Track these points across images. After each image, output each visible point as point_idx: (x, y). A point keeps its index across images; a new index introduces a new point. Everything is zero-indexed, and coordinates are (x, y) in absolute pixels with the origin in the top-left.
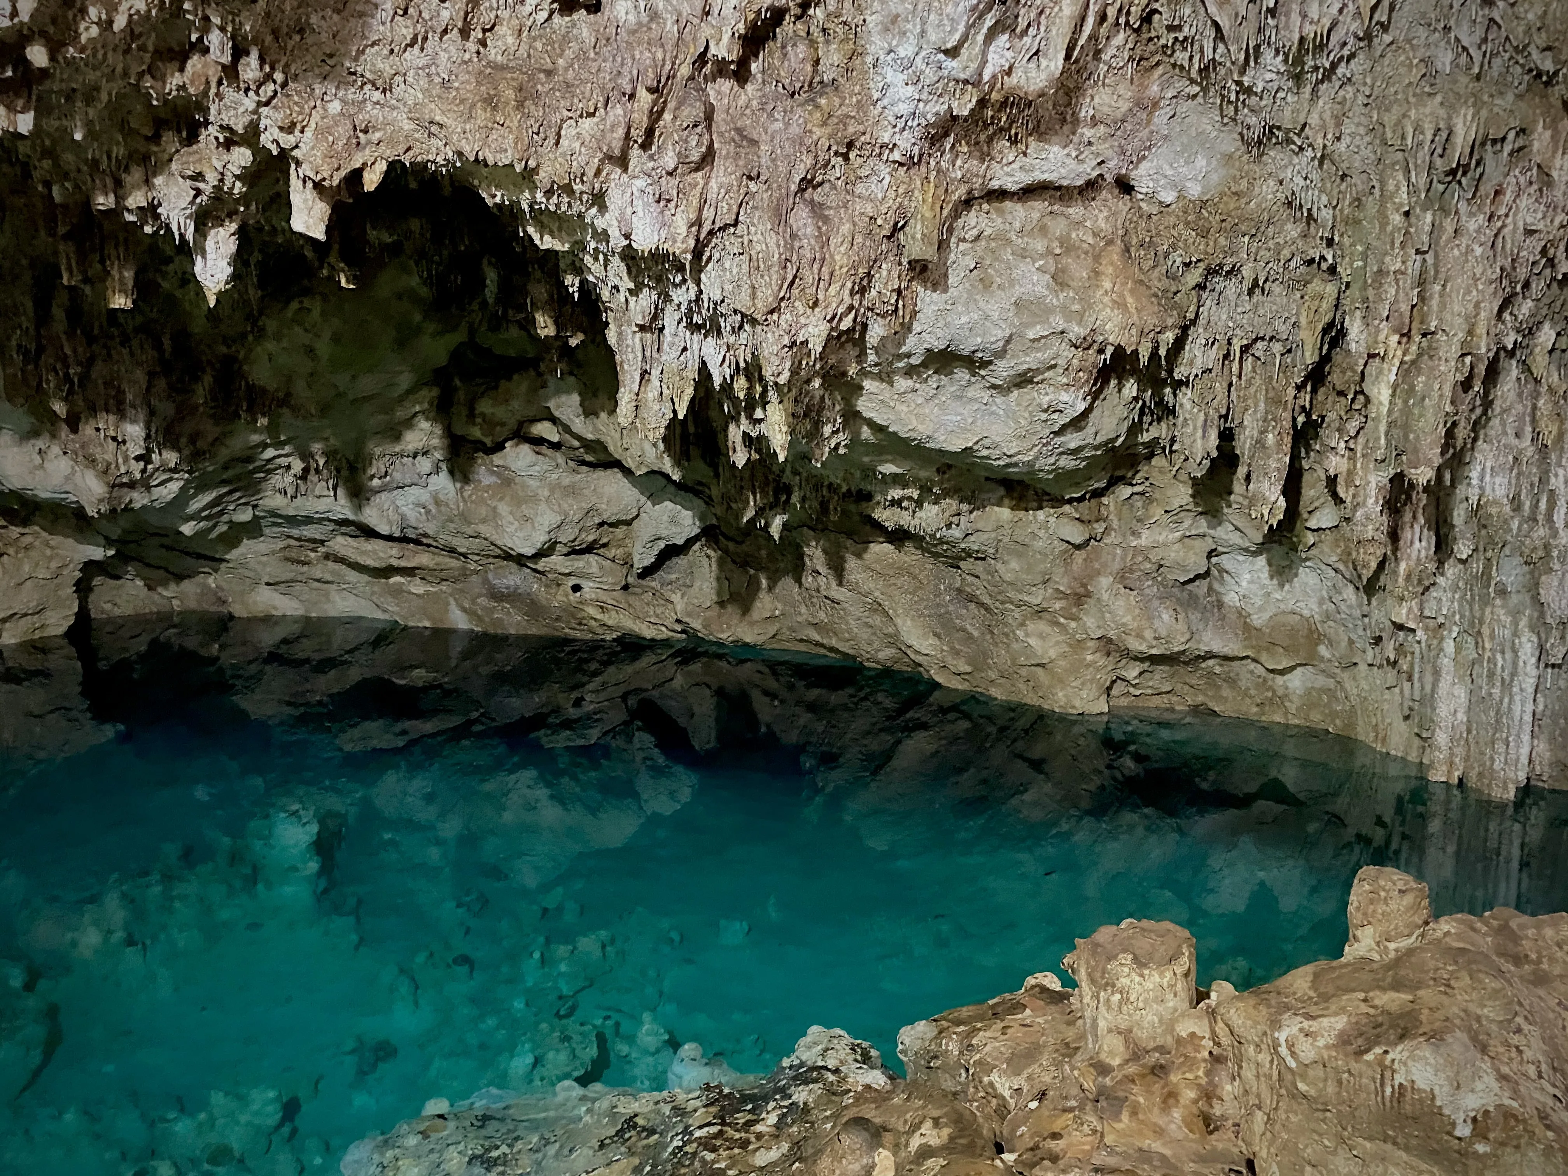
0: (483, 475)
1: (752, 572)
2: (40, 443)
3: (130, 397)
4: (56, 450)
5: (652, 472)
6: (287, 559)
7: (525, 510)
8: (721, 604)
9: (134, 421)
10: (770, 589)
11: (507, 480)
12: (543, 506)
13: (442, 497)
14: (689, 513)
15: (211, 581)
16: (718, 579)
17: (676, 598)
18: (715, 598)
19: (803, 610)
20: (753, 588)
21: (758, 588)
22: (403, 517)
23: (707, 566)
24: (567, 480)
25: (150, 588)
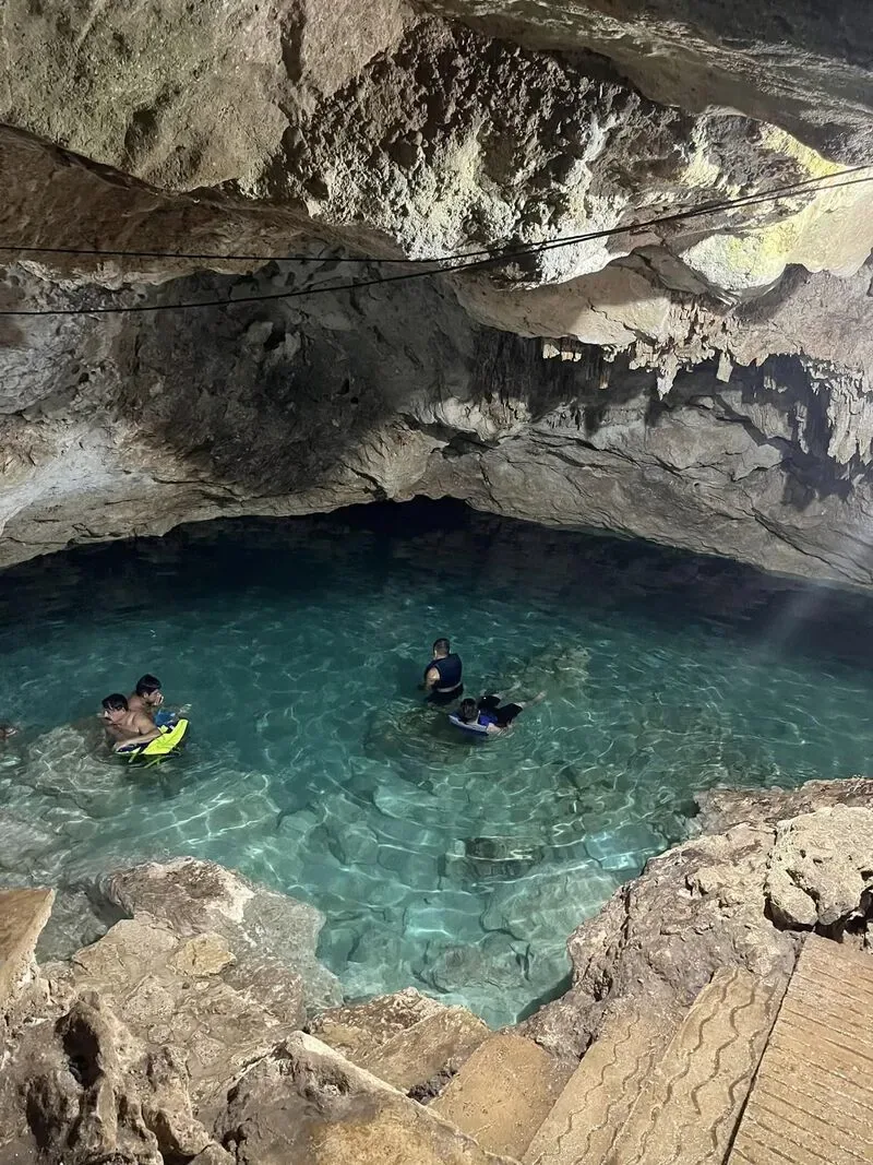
0: (664, 424)
1: (809, 487)
2: (469, 405)
3: (523, 389)
4: (477, 409)
5: (777, 437)
6: (528, 452)
7: (686, 445)
8: (784, 503)
9: (523, 401)
10: (821, 500)
11: (678, 428)
12: (697, 445)
13: (636, 432)
14: (778, 451)
15: (477, 457)
16: (786, 489)
17: (753, 495)
18: (780, 499)
19: (843, 515)
20: (809, 498)
21: (813, 497)
22: (609, 440)
23: (780, 482)
24: (713, 429)
25: (445, 458)
